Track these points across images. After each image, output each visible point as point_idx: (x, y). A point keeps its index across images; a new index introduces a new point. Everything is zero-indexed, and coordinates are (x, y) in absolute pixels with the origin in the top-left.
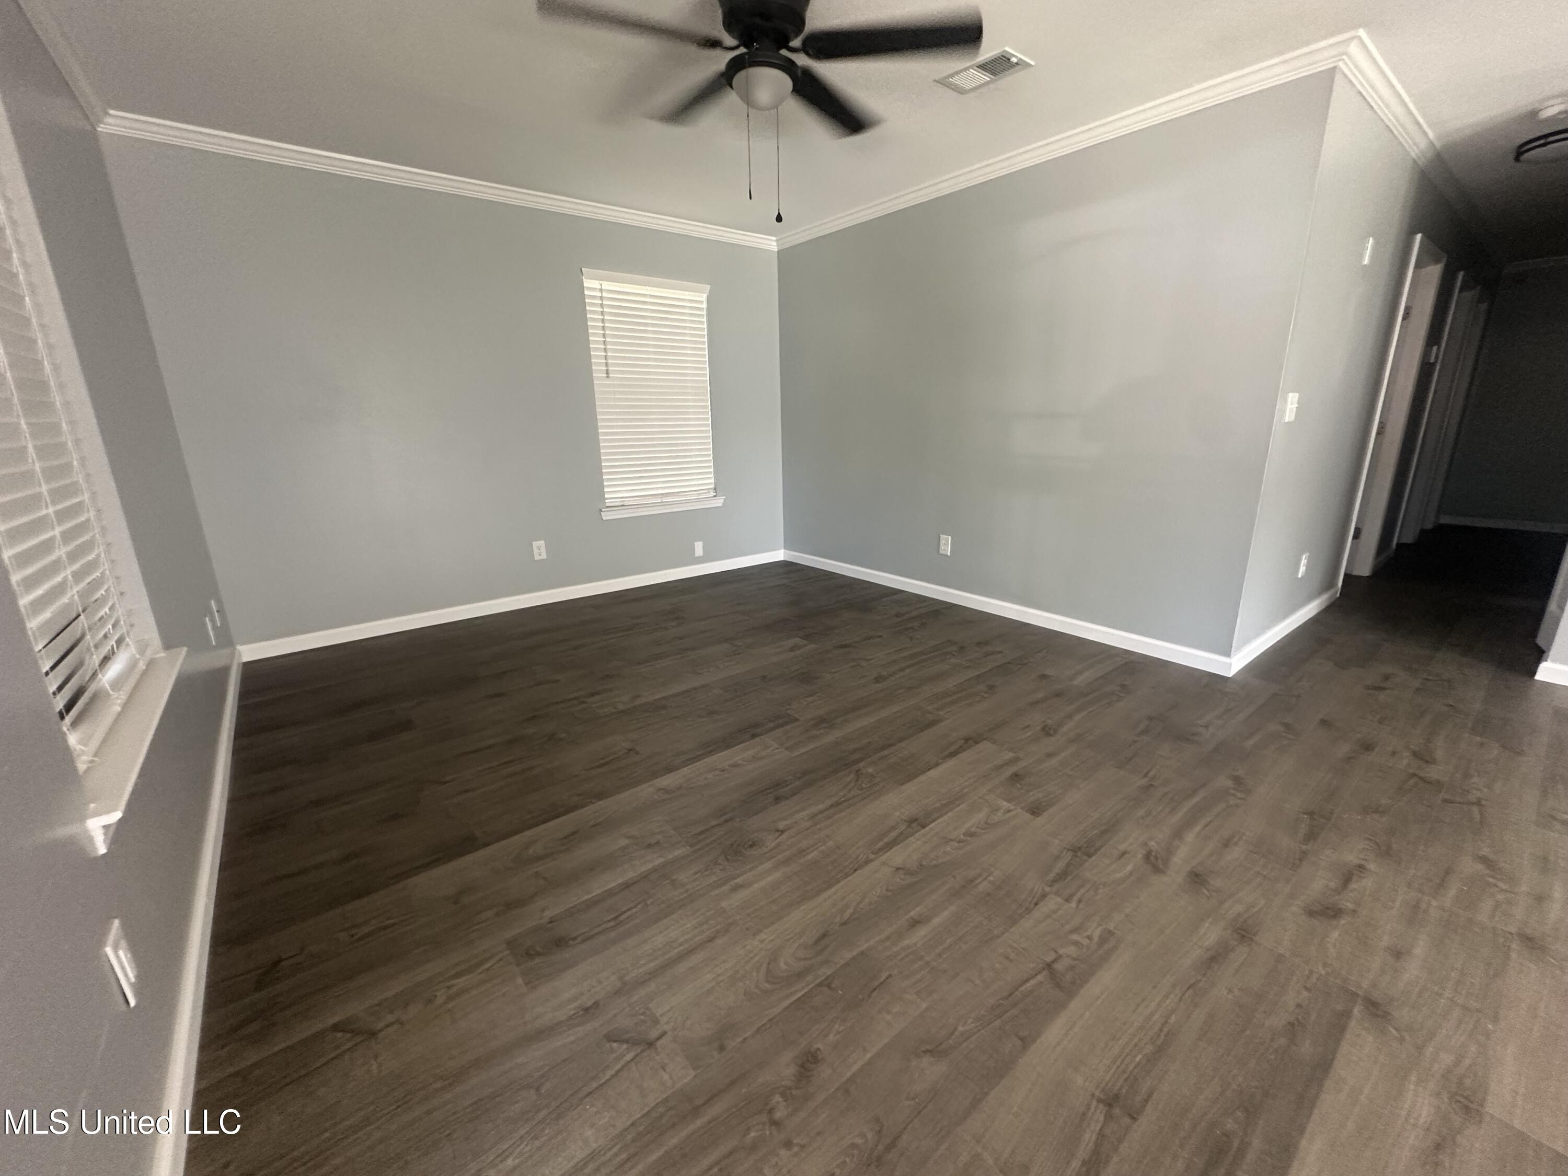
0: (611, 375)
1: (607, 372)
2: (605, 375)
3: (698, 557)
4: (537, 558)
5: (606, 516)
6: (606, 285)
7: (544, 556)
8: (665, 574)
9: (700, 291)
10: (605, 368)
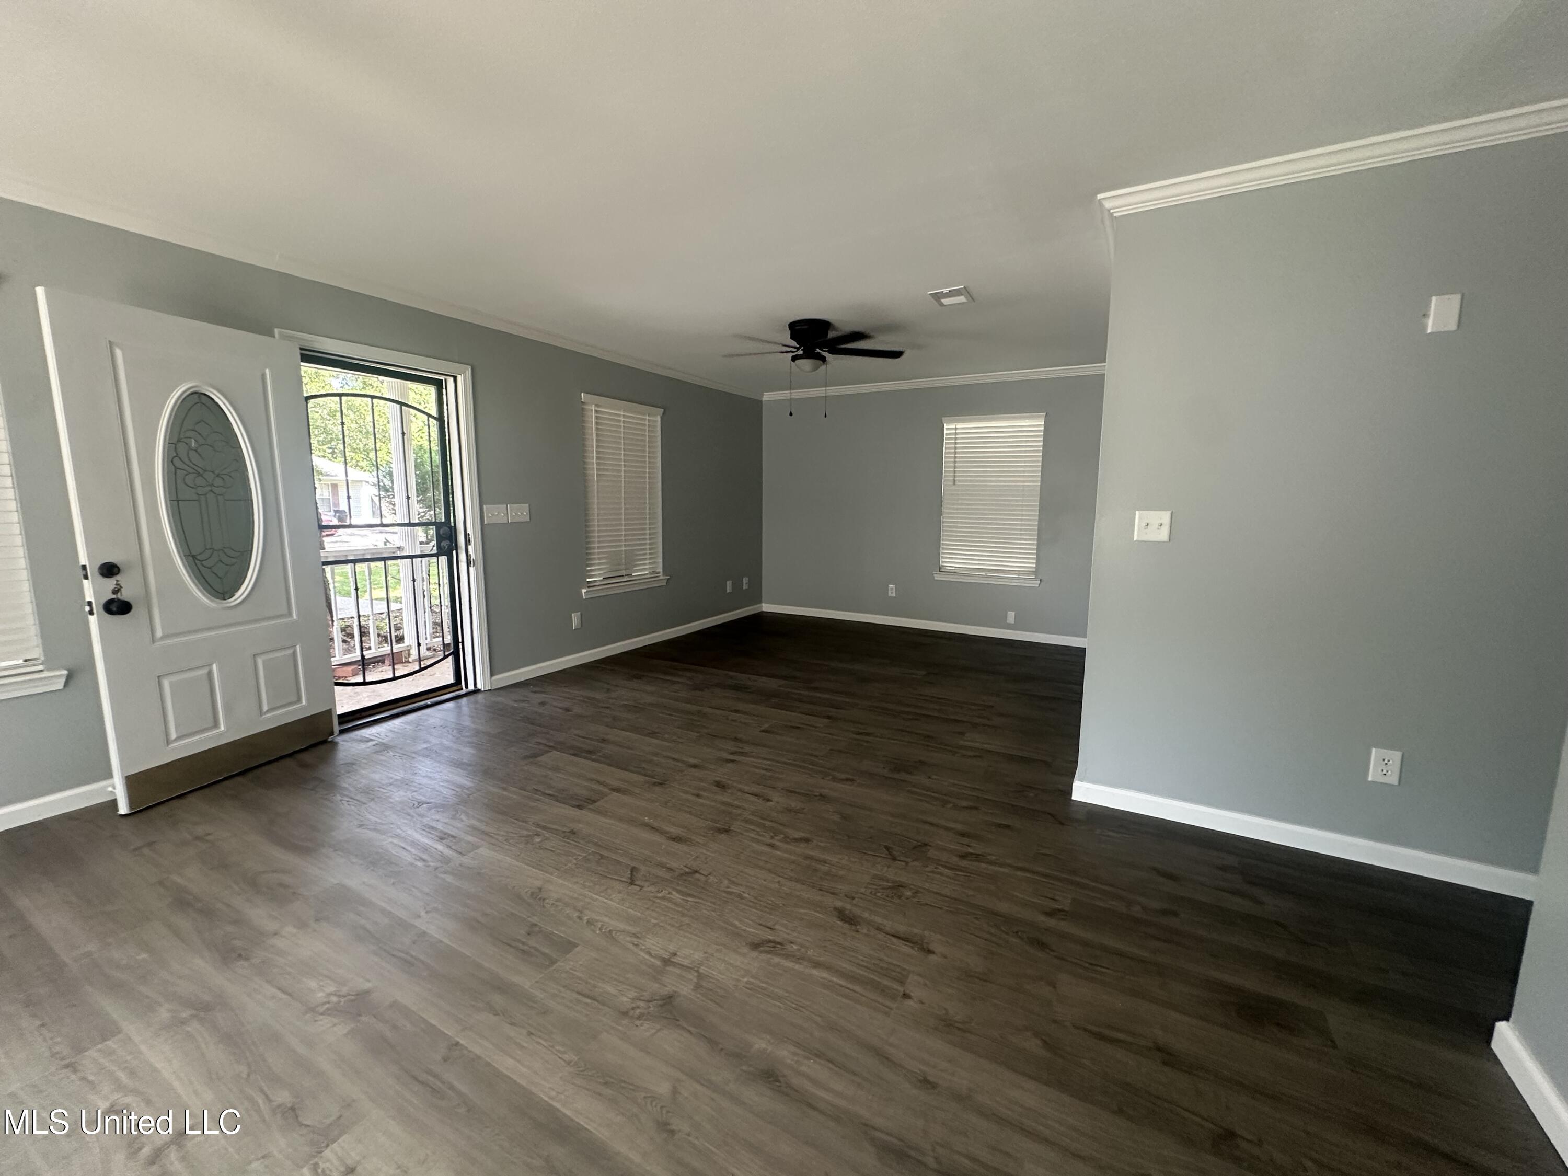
0: (957, 483)
1: (954, 481)
2: (952, 483)
3: (1010, 624)
4: (890, 594)
5: (938, 577)
6: (959, 425)
7: (894, 595)
8: (978, 630)
9: (1039, 417)
10: (952, 479)
